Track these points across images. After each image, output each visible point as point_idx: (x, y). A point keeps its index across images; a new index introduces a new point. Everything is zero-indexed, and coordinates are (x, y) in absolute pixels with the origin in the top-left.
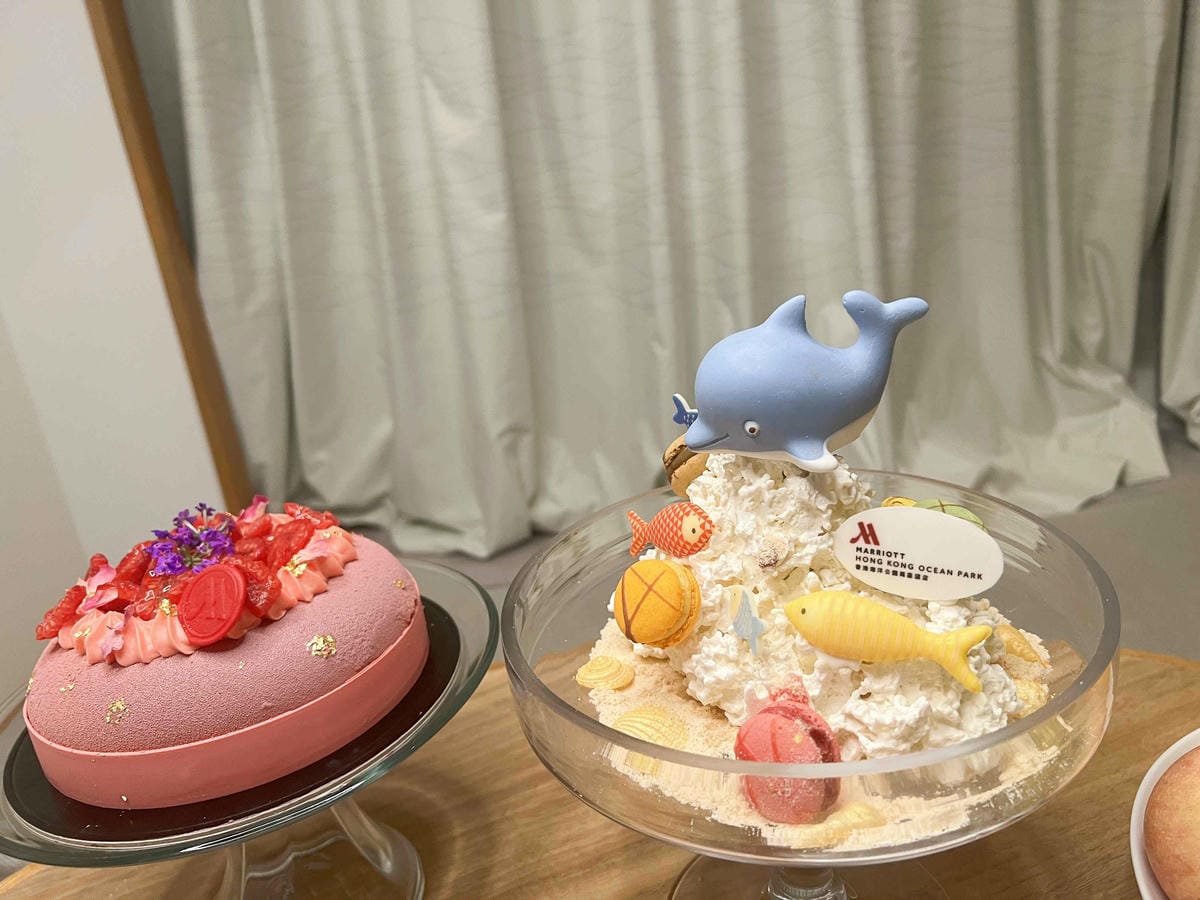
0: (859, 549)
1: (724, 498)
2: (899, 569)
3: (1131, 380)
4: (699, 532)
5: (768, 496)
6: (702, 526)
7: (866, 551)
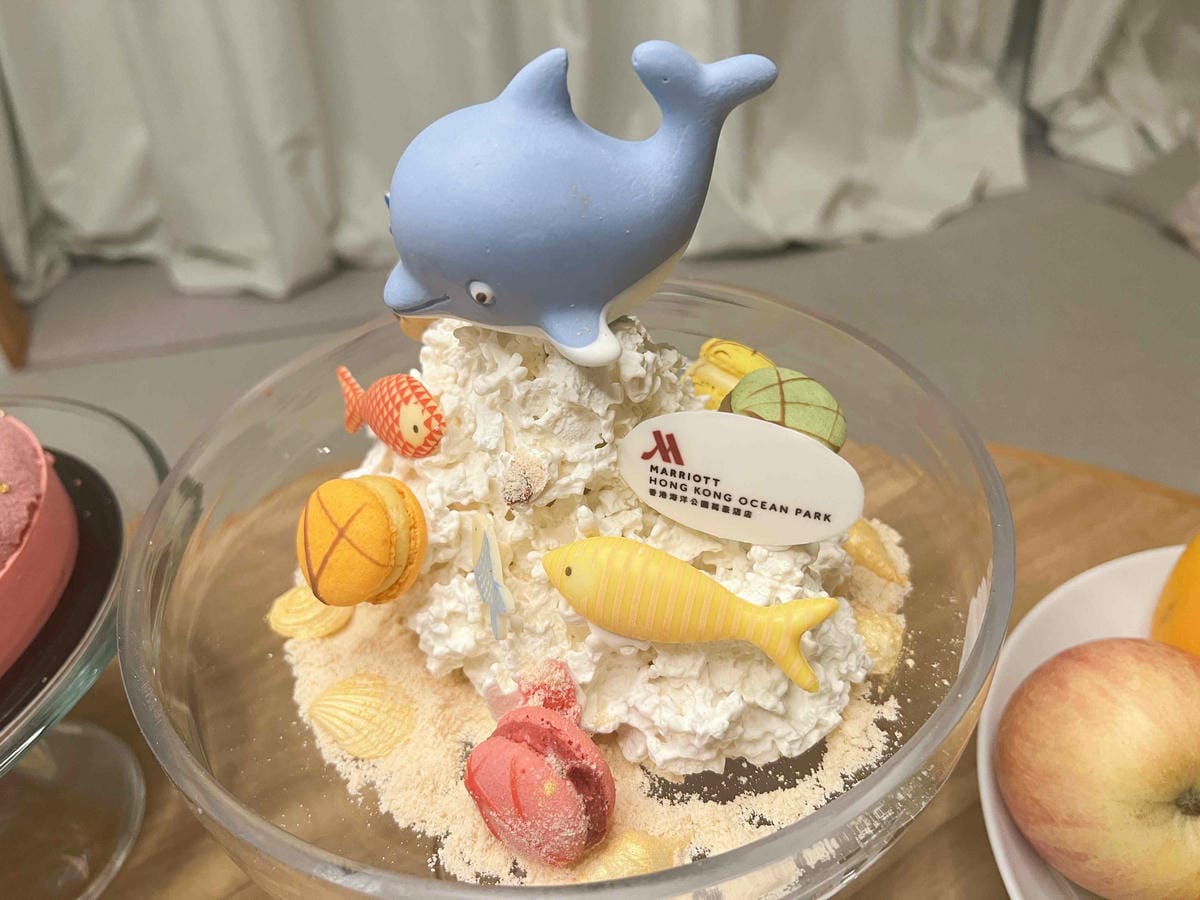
0: (654, 468)
1: (462, 374)
2: (711, 500)
3: (1001, 76)
4: (424, 431)
5: (518, 392)
6: (428, 423)
7: (664, 471)
